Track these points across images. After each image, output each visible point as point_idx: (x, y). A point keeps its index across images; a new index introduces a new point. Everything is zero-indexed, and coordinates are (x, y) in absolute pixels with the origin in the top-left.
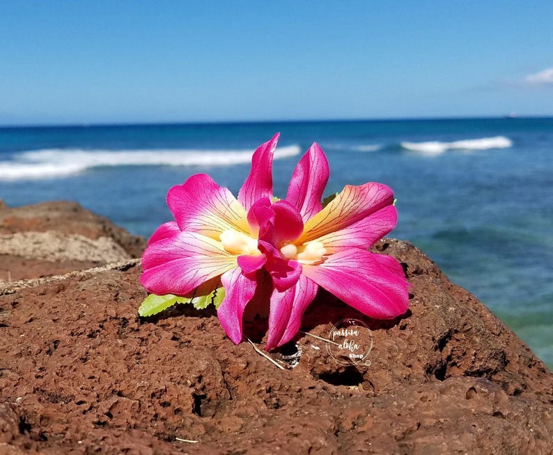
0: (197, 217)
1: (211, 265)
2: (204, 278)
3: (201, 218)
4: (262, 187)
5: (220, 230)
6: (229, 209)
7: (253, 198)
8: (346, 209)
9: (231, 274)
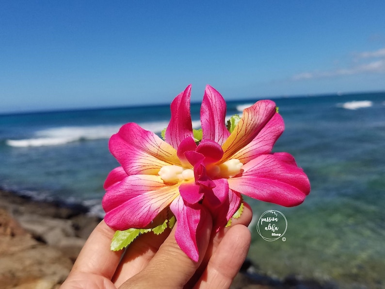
0: (137, 161)
1: (159, 198)
2: (157, 211)
3: (141, 161)
4: (184, 129)
5: (157, 167)
6: (159, 149)
7: (178, 138)
8: (249, 128)
9: (177, 203)
